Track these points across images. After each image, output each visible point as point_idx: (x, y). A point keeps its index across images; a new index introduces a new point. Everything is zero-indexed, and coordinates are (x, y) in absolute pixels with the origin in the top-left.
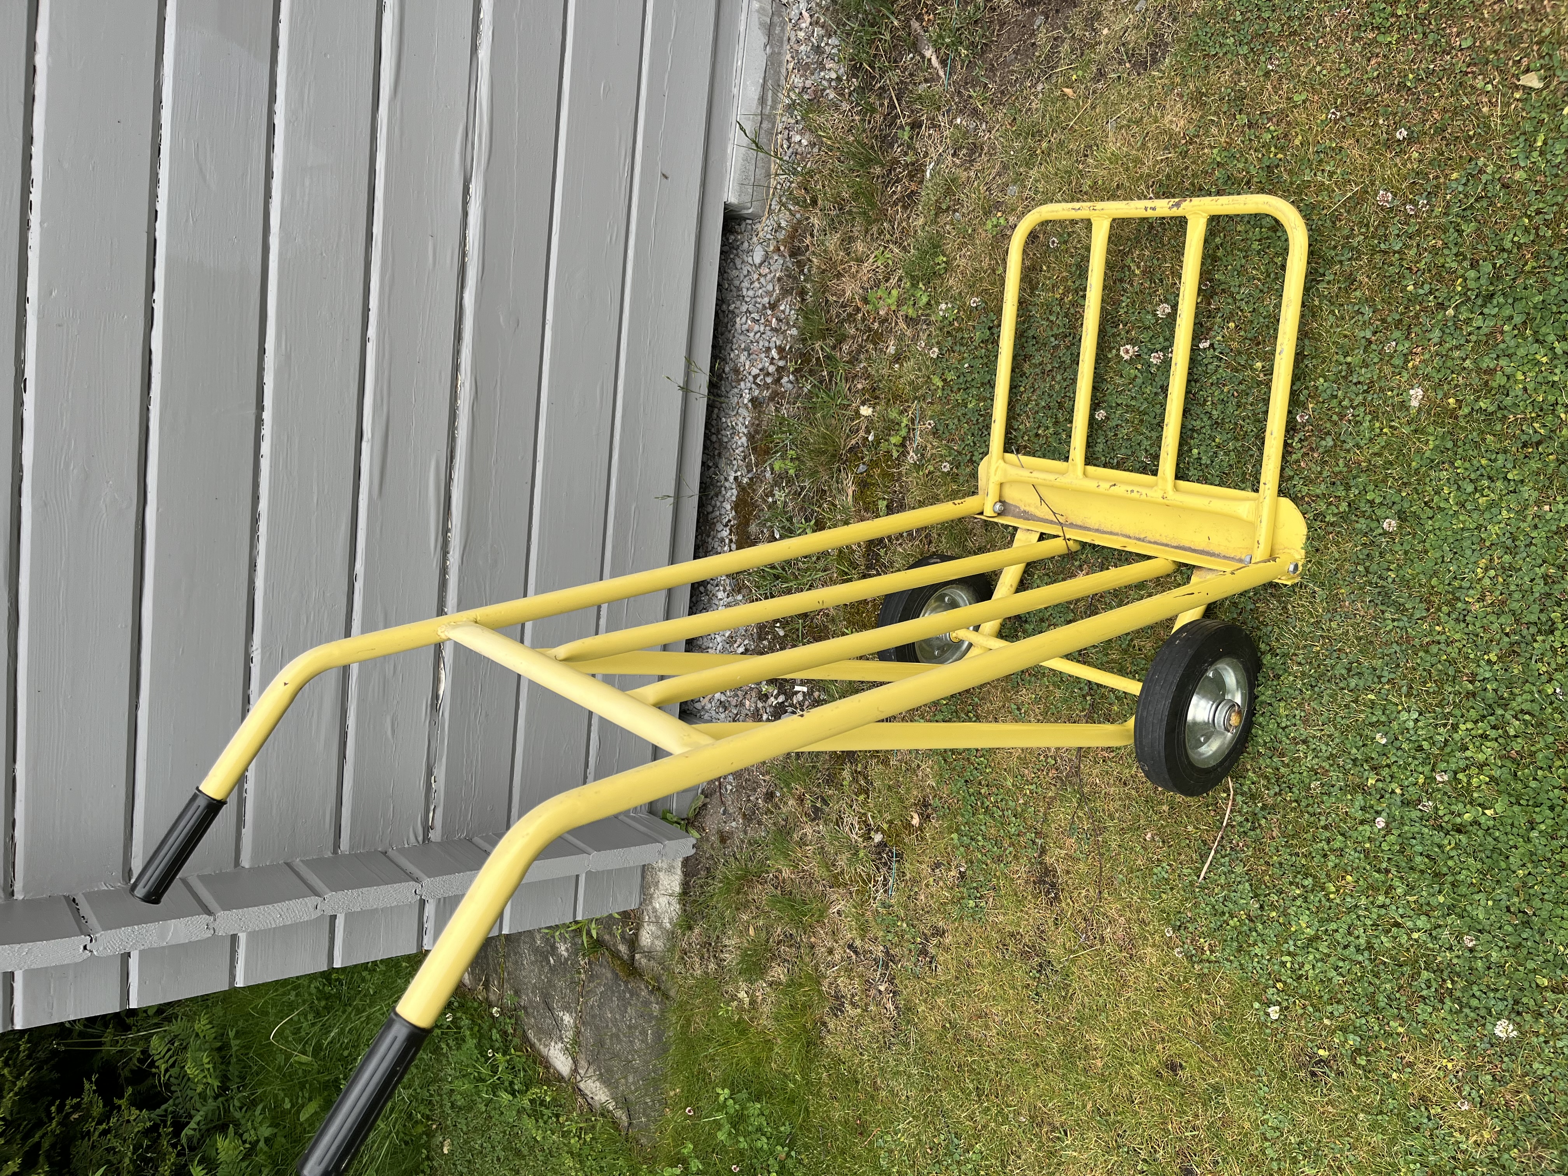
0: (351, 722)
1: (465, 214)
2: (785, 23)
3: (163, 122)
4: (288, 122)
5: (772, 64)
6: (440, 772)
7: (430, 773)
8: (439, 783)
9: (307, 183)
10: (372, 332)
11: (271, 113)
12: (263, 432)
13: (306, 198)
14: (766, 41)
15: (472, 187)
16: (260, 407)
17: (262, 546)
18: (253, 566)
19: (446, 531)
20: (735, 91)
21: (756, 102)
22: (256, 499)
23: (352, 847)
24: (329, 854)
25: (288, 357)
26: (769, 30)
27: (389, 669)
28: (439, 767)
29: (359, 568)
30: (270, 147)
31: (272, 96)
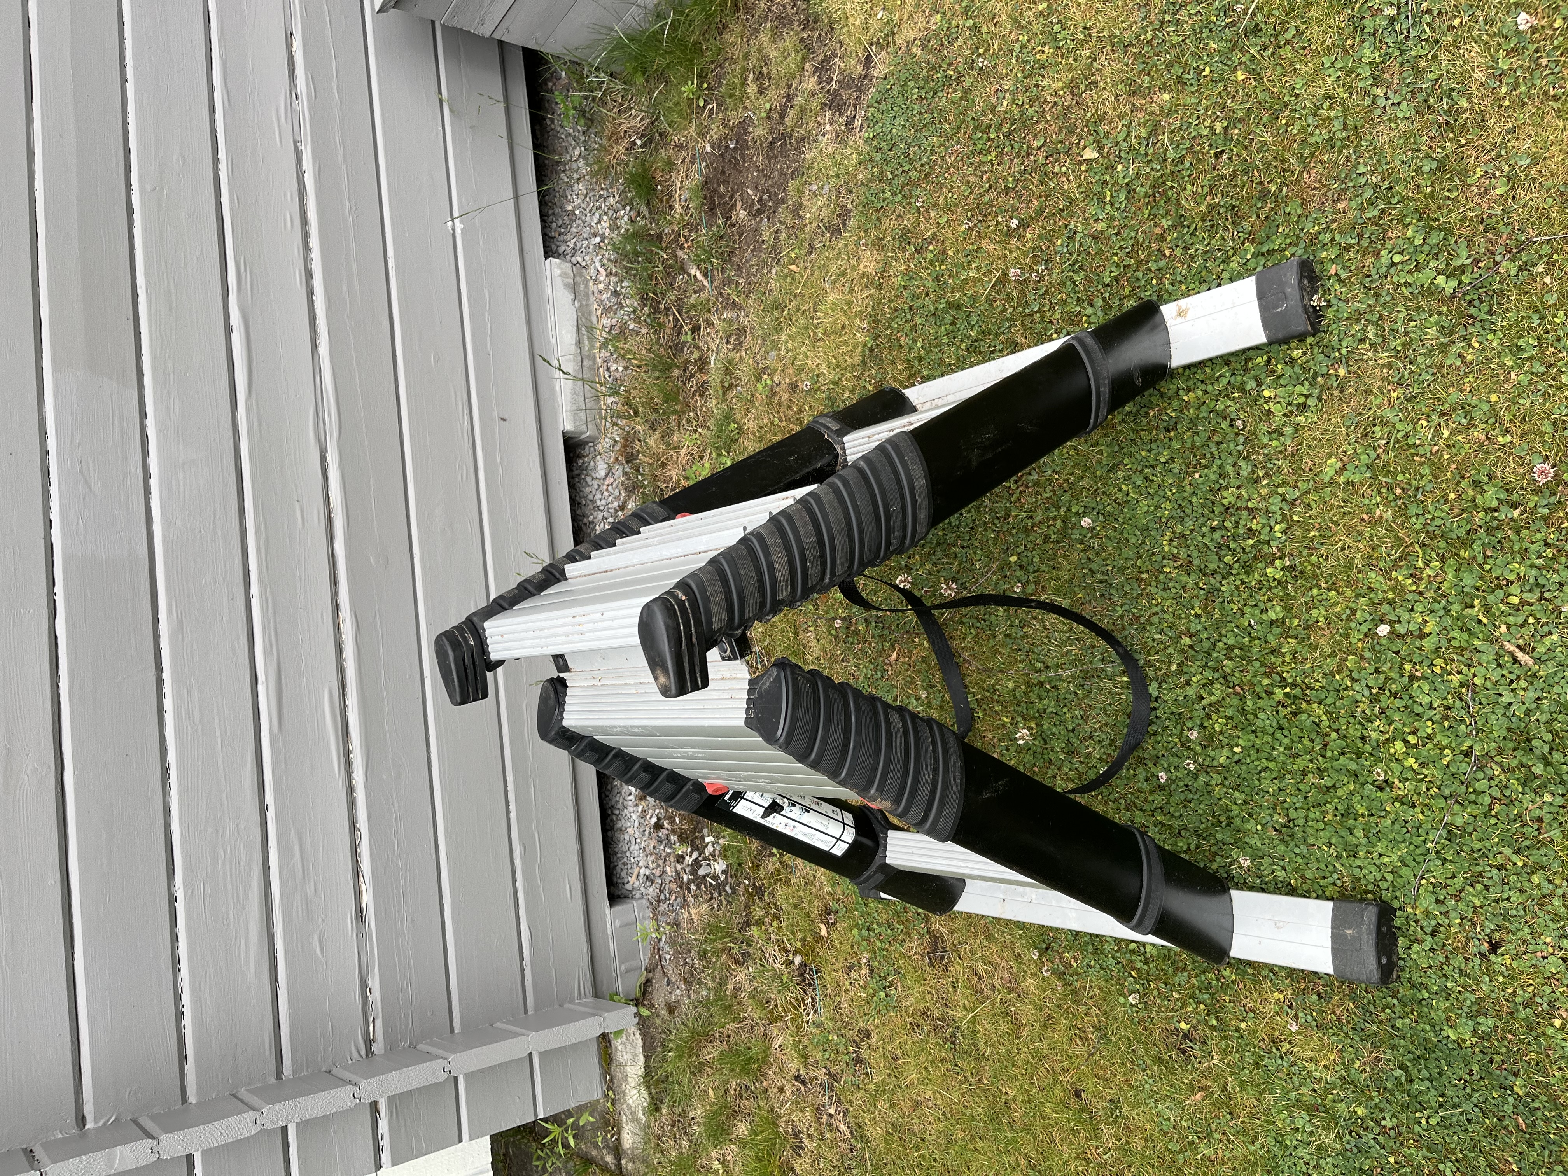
0: (279, 945)
1: (326, 479)
2: (587, 281)
3: (49, 449)
4: (159, 432)
5: (583, 315)
6: (374, 983)
7: (364, 985)
8: (375, 995)
9: (181, 476)
10: (254, 590)
11: (143, 427)
12: (164, 691)
13: (182, 489)
14: (573, 296)
15: (329, 456)
16: (159, 669)
17: (174, 792)
18: (167, 811)
19: (347, 753)
20: (553, 341)
21: (573, 347)
22: (164, 750)
23: (295, 1071)
24: (272, 1080)
25: (180, 622)
26: (574, 288)
27: (310, 889)
28: (373, 978)
29: (269, 799)
30: (145, 453)
31: (143, 414)
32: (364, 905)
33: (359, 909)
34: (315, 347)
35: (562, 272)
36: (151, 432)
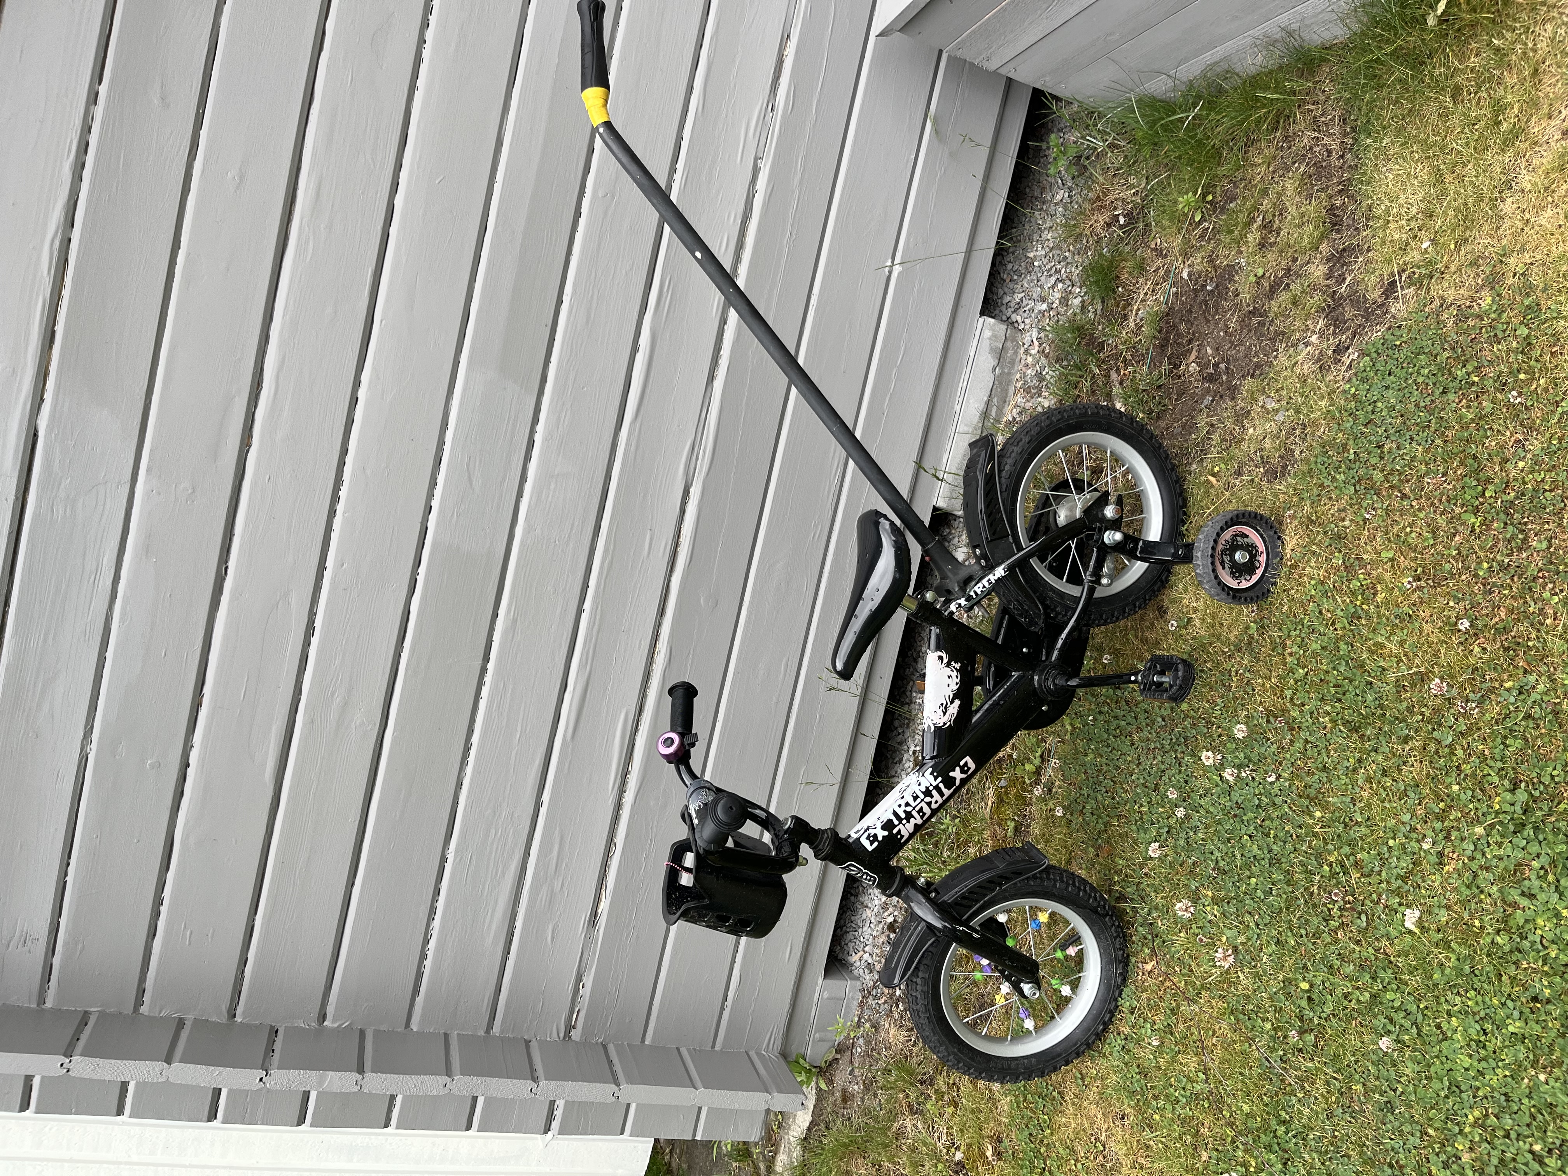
0: (519, 924)
1: (683, 512)
2: (1018, 346)
3: (446, 440)
4: (545, 440)
5: (1000, 383)
6: (588, 980)
7: (579, 979)
8: (586, 992)
9: (552, 486)
10: (587, 605)
11: (532, 432)
12: (485, 679)
13: (550, 499)
14: (996, 363)
15: (692, 490)
16: (486, 659)
17: (469, 770)
18: (459, 784)
19: (625, 773)
20: (958, 408)
21: (977, 418)
22: (470, 731)
23: (502, 1031)
24: (481, 1033)
25: (515, 621)
26: (1000, 355)
27: (557, 885)
28: (589, 975)
29: (546, 797)
30: (528, 458)
31: (535, 420)
32: (599, 911)
33: (595, 914)
34: (711, 378)
35: (992, 335)
36: (538, 438)
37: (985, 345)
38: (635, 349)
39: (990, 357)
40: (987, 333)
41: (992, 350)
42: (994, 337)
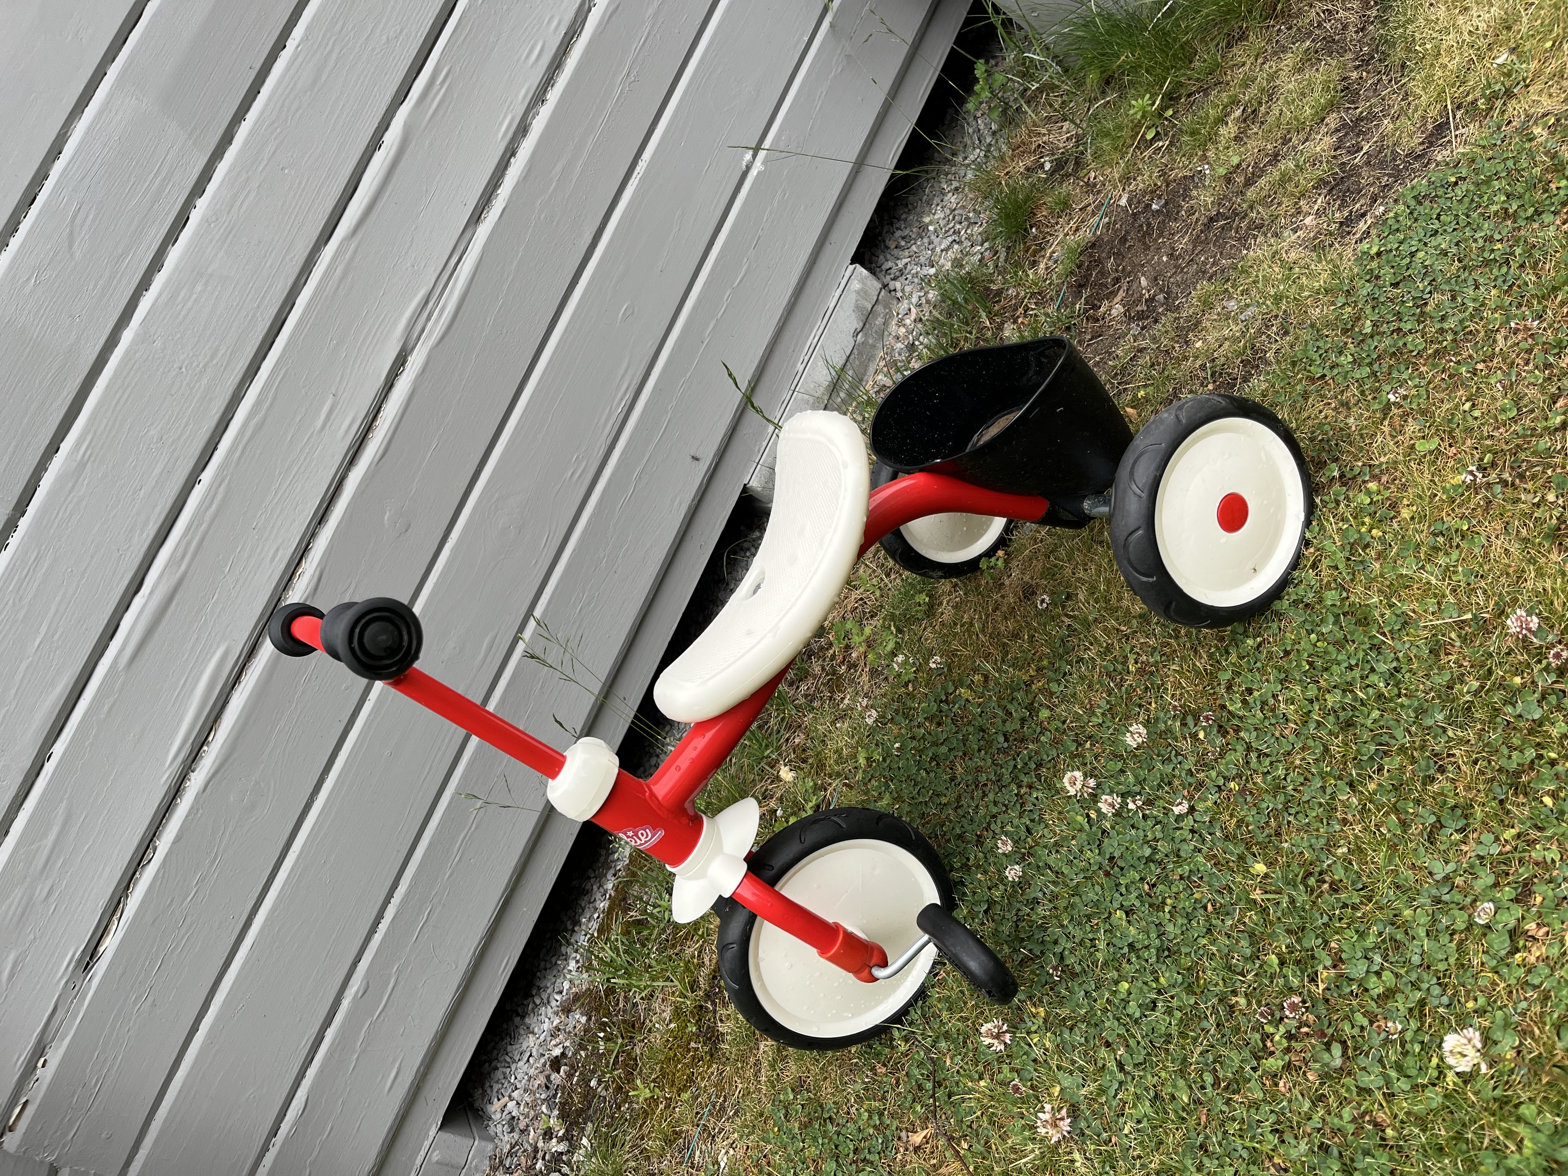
1: (389, 386)
2: (889, 316)
3: (51, 173)
5: (860, 354)
6: (55, 1056)
7: (40, 1050)
8: (45, 1074)
10: (207, 476)
11: (189, 205)
14: (859, 326)
15: (410, 361)
16: (21, 510)
19: (201, 742)
20: (799, 368)
25: (82, 465)
26: (867, 318)
28: (57, 1049)
29: (59, 749)
30: (172, 237)
31: (198, 189)
32: (101, 949)
33: (93, 950)
34: (476, 218)
35: (862, 289)
36: (195, 216)
37: (850, 299)
38: (375, 144)
39: (853, 316)
40: (855, 285)
41: (858, 308)
42: (863, 293)
